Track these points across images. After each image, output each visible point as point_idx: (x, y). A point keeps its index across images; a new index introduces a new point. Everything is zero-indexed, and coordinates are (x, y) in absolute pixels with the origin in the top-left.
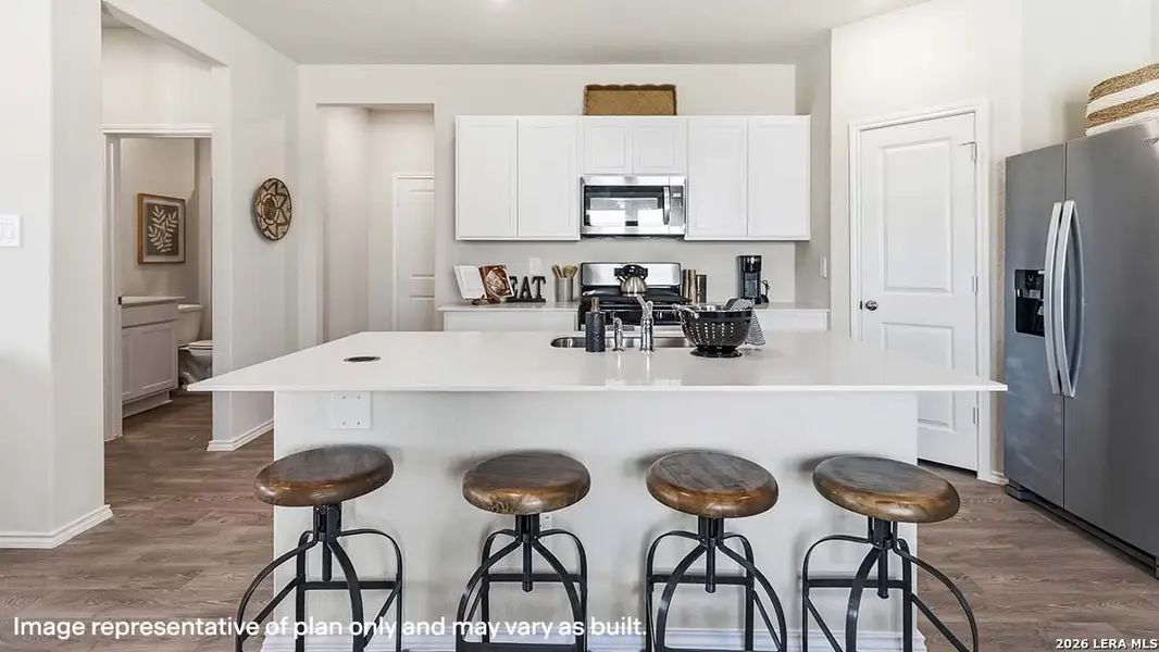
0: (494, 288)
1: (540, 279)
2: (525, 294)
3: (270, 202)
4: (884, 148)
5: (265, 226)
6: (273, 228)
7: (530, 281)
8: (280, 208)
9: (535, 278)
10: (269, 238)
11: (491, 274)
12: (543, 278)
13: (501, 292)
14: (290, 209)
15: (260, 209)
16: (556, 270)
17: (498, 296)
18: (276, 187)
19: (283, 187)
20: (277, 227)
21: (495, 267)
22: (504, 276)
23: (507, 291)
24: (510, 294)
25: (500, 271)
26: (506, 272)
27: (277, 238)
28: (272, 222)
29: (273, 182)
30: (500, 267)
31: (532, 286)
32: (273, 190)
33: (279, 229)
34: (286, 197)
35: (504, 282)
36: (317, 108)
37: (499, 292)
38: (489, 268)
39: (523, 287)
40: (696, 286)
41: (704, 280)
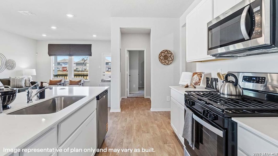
2: (212, 86)
3: (166, 55)
5: (163, 61)
12: (218, 79)
17: (194, 85)
18: (167, 52)
19: (170, 51)
20: (169, 62)
21: (199, 73)
22: (201, 77)
23: (199, 84)
24: (199, 85)
25: (200, 75)
26: (203, 75)
27: (168, 64)
28: (167, 60)
29: (165, 51)
30: (201, 73)
31: (214, 83)
32: (166, 52)
33: (170, 62)
34: (171, 54)
35: (200, 79)
36: (182, 28)
37: (195, 84)
38: (196, 73)
39: (211, 83)
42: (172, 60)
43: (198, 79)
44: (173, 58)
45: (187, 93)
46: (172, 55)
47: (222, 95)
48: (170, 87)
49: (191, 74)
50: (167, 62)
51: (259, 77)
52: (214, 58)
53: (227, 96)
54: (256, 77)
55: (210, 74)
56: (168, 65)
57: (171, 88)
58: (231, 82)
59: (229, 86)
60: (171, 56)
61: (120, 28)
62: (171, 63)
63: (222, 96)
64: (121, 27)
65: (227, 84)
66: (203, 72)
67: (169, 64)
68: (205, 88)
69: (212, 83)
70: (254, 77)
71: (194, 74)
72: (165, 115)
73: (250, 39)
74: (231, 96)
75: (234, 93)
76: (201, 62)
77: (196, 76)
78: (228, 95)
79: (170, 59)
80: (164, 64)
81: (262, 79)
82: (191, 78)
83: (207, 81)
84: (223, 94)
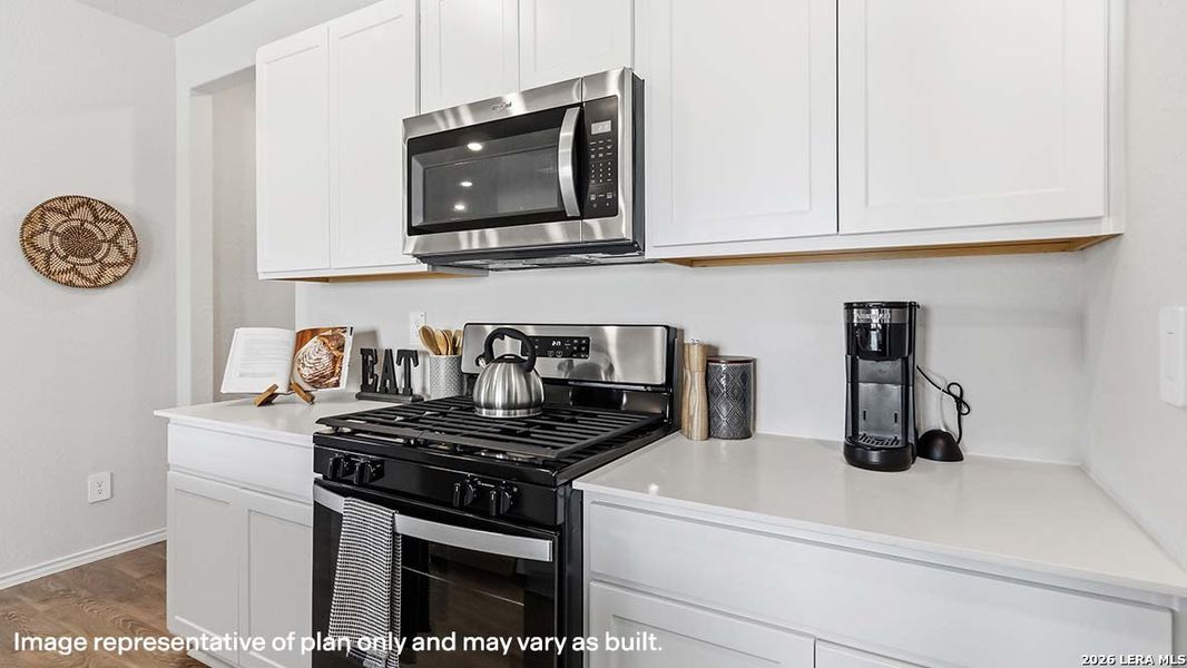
1: (409, 356)
2: (389, 384)
5: (61, 265)
6: (89, 270)
7: (394, 360)
8: (113, 240)
9: (401, 353)
10: (72, 284)
12: (413, 355)
13: (319, 381)
14: (134, 243)
15: (45, 241)
16: (431, 339)
17: (309, 388)
18: (93, 210)
19: (109, 208)
20: (102, 270)
21: (329, 329)
22: (341, 348)
23: (333, 380)
24: (337, 384)
25: (335, 339)
26: (348, 339)
27: (96, 284)
28: (89, 260)
29: (75, 201)
30: (340, 332)
31: (399, 370)
32: (83, 213)
33: (109, 271)
34: (123, 224)
35: (335, 360)
36: (192, 95)
37: (314, 382)
38: (314, 332)
39: (386, 370)
40: (710, 392)
41: (745, 372)
42: (130, 261)
43: (326, 360)
44: (130, 251)
45: (325, 429)
46: (128, 234)
47: (484, 412)
48: (156, 413)
49: (288, 337)
50: (91, 272)
51: (572, 338)
52: (424, 267)
53: (501, 411)
54: (562, 340)
55: (373, 334)
56: (96, 287)
57: (167, 420)
58: (509, 361)
59: (506, 375)
60: (116, 236)
62: (117, 279)
63: (484, 415)
65: (500, 367)
66: (349, 326)
67: (103, 281)
68: (359, 397)
69: (388, 371)
70: (557, 339)
71: (302, 338)
72: (84, 593)
73: (581, 218)
74: (513, 412)
75: (522, 398)
76: (326, 280)
77: (312, 345)
78: (504, 407)
79: (114, 256)
80: (70, 284)
81: (580, 346)
82: (291, 355)
83: (365, 362)
84: (490, 406)
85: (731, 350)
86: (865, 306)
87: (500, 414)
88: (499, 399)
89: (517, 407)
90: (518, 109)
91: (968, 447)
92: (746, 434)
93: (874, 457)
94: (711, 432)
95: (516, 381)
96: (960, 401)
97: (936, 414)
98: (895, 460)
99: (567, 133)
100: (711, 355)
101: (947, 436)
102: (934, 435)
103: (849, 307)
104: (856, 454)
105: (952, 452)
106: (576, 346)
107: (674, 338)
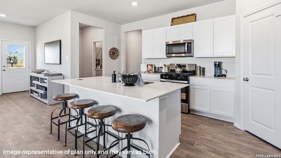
0: (149, 69)
1: (161, 68)
2: (158, 71)
3: (114, 52)
4: (251, 22)
5: (112, 56)
6: (114, 57)
7: (159, 68)
8: (116, 53)
9: (160, 67)
10: (113, 59)
11: (149, 66)
12: (162, 67)
13: (150, 70)
14: (118, 53)
15: (111, 53)
16: (165, 65)
24: (153, 71)
25: (152, 65)
26: (153, 66)
29: (114, 48)
32: (114, 50)
36: (124, 33)
40: (200, 71)
41: (204, 69)
43: (151, 68)
44: (118, 54)
46: (118, 52)
47: (176, 72)
49: (146, 65)
51: (184, 65)
52: (166, 57)
54: (183, 65)
56: (115, 59)
61: (79, 23)
62: (117, 58)
64: (81, 22)
65: (178, 68)
73: (187, 53)
79: (116, 55)
82: (147, 67)
83: (155, 68)
85: (202, 67)
86: (216, 62)
87: (178, 72)
88: (178, 71)
89: (180, 72)
90: (182, 42)
91: (227, 76)
92: (204, 75)
93: (217, 76)
94: (200, 75)
95: (180, 69)
96: (226, 71)
97: (224, 73)
98: (219, 76)
99: (186, 45)
100: (200, 67)
101: (225, 75)
102: (223, 75)
103: (215, 62)
104: (215, 76)
105: (225, 76)
106: (185, 66)
107: (196, 65)
